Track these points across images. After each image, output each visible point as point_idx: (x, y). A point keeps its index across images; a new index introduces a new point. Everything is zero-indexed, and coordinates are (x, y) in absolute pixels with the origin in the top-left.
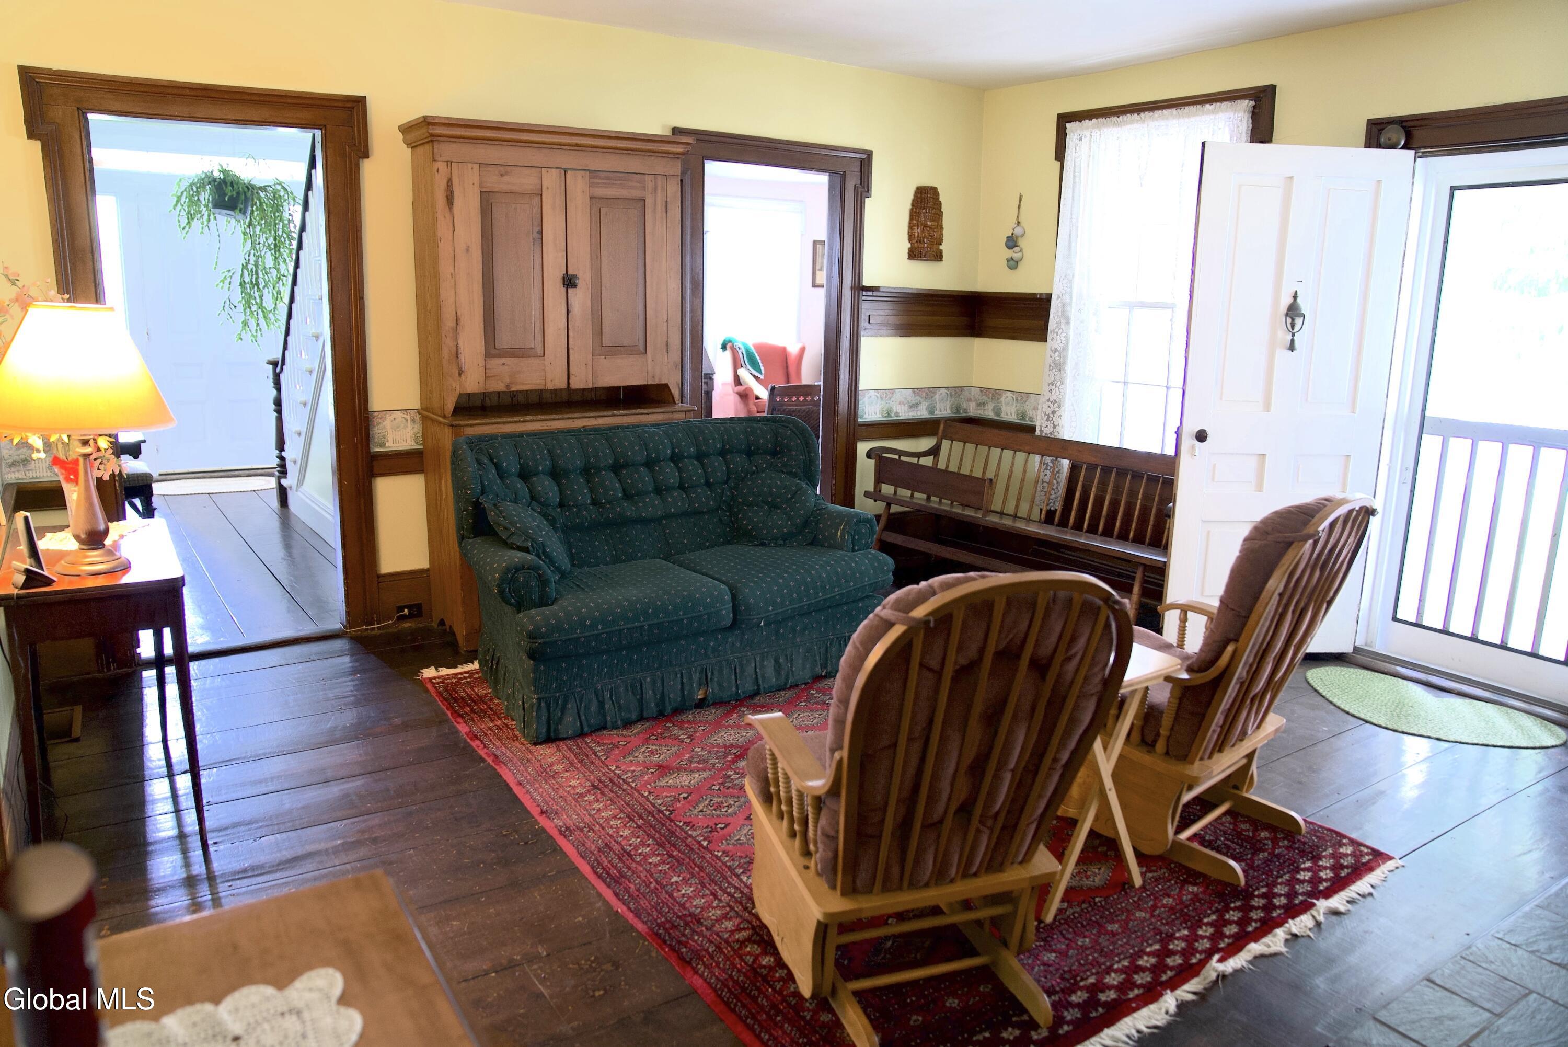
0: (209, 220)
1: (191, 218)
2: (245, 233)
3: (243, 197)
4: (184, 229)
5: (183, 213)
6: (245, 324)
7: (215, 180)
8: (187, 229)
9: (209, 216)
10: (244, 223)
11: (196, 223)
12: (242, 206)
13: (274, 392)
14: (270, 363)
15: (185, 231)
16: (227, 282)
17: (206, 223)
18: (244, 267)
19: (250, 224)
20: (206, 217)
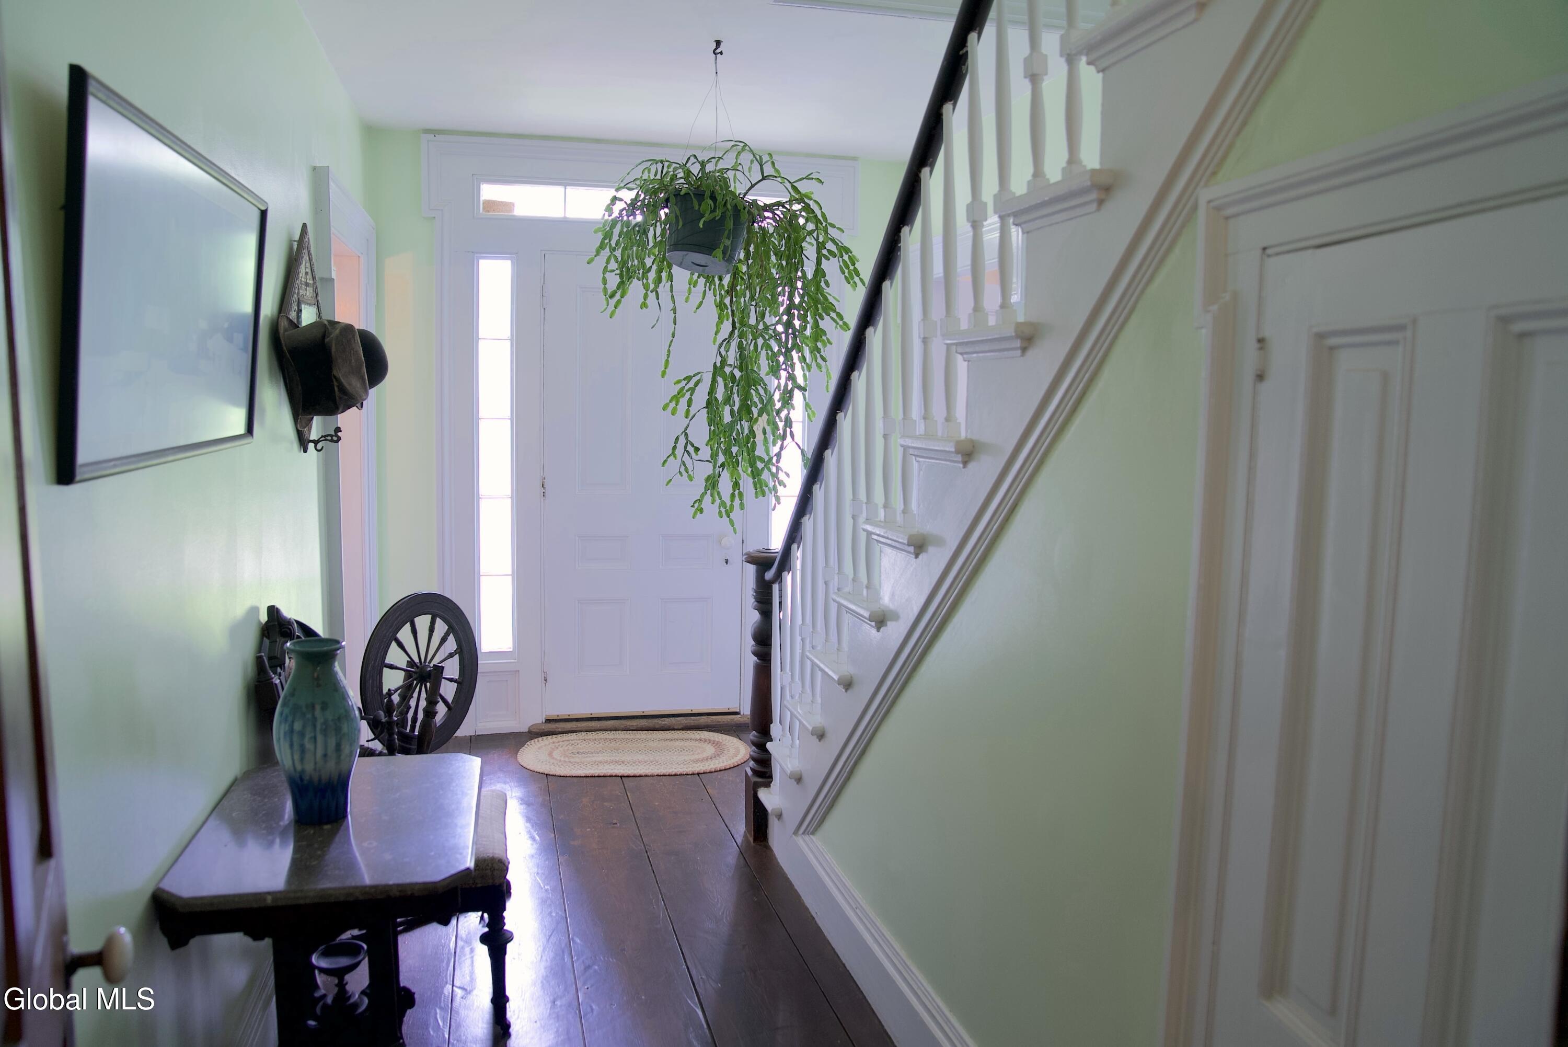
0: (659, 280)
1: (626, 275)
2: (721, 306)
3: (730, 224)
4: (612, 296)
5: (613, 265)
6: (712, 483)
7: (677, 193)
8: (618, 296)
9: (660, 271)
10: (721, 286)
11: (636, 287)
12: (728, 242)
13: (755, 617)
14: (752, 559)
15: (613, 302)
16: (683, 401)
17: (652, 286)
18: (717, 371)
19: (732, 290)
20: (652, 275)
